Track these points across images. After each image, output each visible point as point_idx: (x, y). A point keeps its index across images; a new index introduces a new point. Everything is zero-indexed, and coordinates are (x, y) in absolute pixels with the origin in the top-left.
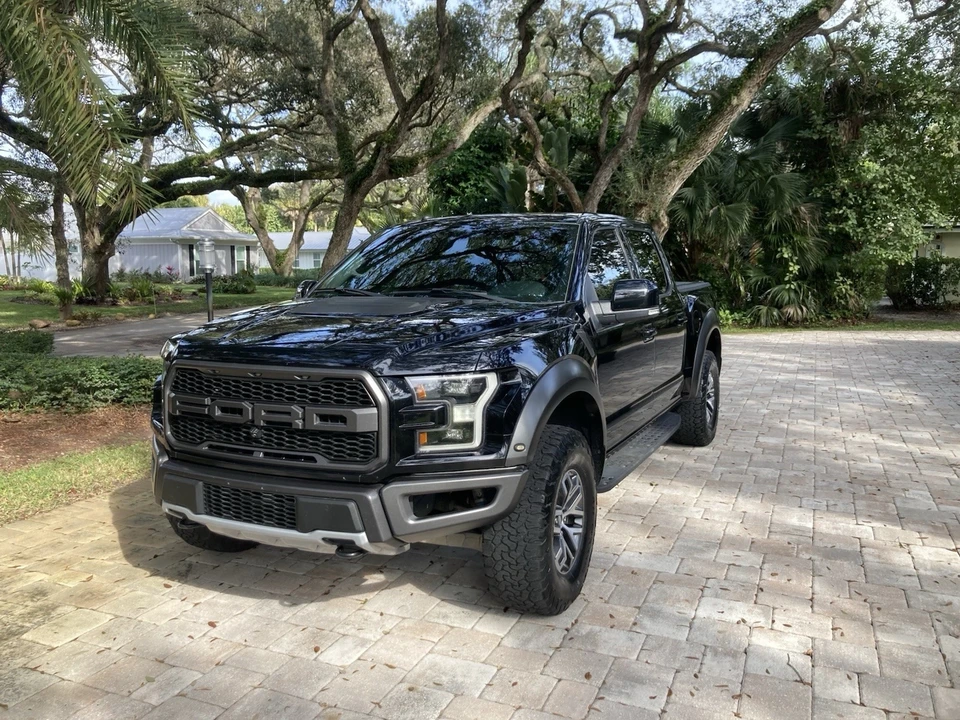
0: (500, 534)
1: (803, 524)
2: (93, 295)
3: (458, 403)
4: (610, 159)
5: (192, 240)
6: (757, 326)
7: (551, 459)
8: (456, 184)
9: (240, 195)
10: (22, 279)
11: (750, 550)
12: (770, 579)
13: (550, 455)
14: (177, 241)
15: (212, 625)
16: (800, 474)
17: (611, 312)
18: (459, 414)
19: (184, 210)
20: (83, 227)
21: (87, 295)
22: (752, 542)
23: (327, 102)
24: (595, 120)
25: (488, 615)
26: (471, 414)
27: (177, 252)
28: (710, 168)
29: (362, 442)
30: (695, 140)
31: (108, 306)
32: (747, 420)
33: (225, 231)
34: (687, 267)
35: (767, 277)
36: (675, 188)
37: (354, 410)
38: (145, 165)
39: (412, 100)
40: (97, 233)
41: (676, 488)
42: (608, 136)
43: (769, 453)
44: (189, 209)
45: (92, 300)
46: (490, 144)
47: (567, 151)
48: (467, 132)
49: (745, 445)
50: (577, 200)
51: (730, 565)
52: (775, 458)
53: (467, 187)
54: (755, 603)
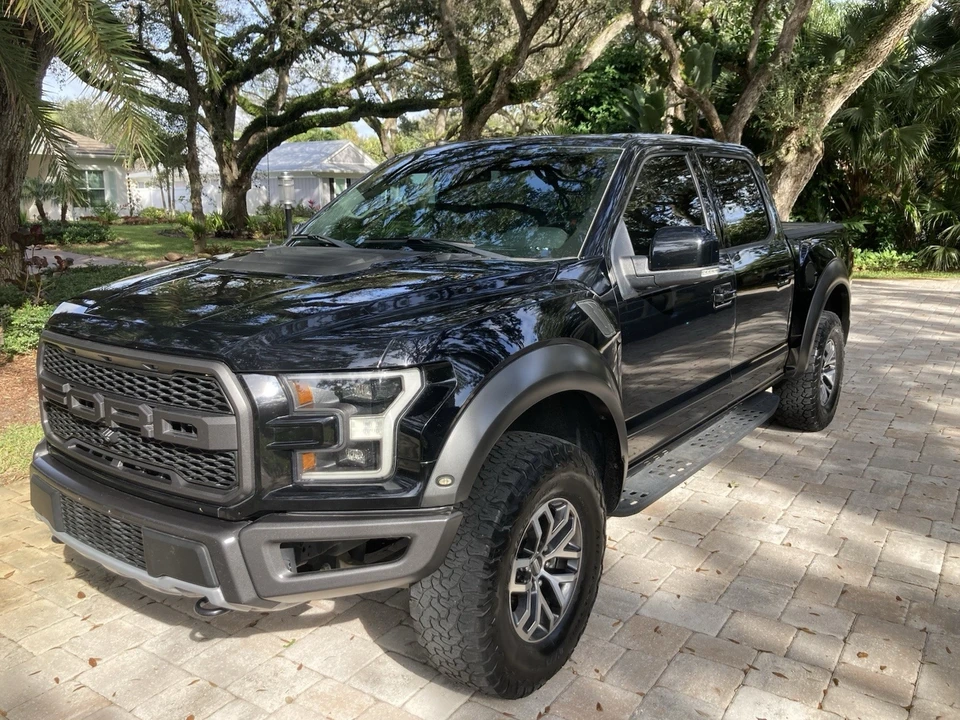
0: (428, 593)
1: (927, 566)
2: (232, 228)
3: (360, 414)
4: (759, 76)
5: (332, 173)
6: (930, 269)
7: (508, 492)
8: (587, 109)
9: (377, 127)
10: (177, 212)
11: (837, 606)
12: (854, 663)
13: (509, 485)
14: (317, 174)
15: (93, 662)
16: (940, 482)
17: (647, 271)
18: (361, 428)
19: (326, 143)
20: (220, 160)
21: (226, 228)
22: (843, 592)
23: (448, 23)
24: (747, 31)
25: (432, 683)
26: (379, 428)
27: (318, 185)
28: (883, 84)
29: (222, 462)
30: (862, 49)
31: (244, 239)
32: (884, 397)
33: (365, 164)
34: (848, 201)
35: (948, 212)
36: (834, 106)
37: (204, 419)
38: (281, 97)
39: (535, 16)
40: (235, 167)
41: (761, 492)
42: (759, 50)
43: (902, 447)
44: (331, 142)
45: (230, 234)
46: (628, 63)
47: (711, 70)
48: (597, 49)
49: (871, 431)
50: (717, 124)
51: (800, 629)
52: (908, 455)
53: (599, 113)
54: (821, 707)
